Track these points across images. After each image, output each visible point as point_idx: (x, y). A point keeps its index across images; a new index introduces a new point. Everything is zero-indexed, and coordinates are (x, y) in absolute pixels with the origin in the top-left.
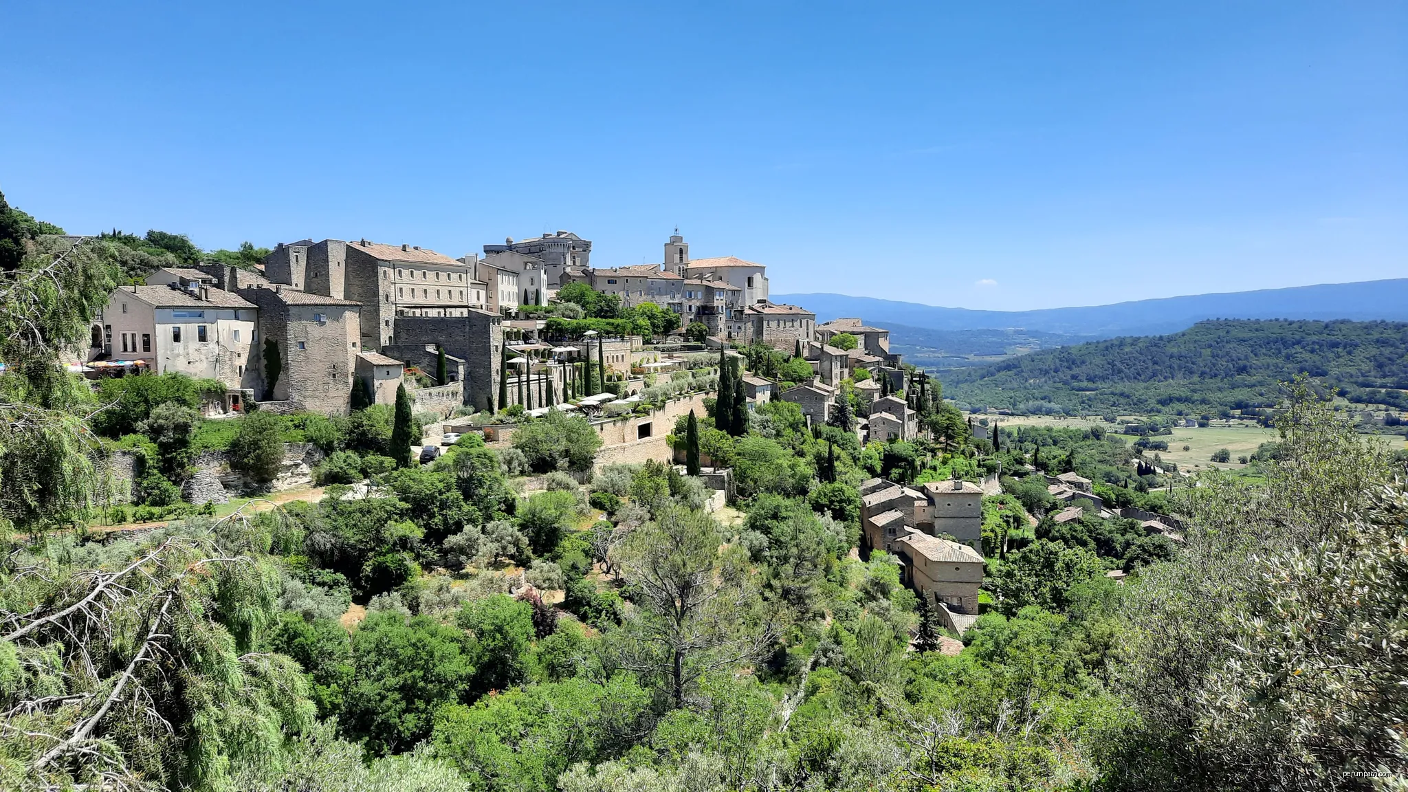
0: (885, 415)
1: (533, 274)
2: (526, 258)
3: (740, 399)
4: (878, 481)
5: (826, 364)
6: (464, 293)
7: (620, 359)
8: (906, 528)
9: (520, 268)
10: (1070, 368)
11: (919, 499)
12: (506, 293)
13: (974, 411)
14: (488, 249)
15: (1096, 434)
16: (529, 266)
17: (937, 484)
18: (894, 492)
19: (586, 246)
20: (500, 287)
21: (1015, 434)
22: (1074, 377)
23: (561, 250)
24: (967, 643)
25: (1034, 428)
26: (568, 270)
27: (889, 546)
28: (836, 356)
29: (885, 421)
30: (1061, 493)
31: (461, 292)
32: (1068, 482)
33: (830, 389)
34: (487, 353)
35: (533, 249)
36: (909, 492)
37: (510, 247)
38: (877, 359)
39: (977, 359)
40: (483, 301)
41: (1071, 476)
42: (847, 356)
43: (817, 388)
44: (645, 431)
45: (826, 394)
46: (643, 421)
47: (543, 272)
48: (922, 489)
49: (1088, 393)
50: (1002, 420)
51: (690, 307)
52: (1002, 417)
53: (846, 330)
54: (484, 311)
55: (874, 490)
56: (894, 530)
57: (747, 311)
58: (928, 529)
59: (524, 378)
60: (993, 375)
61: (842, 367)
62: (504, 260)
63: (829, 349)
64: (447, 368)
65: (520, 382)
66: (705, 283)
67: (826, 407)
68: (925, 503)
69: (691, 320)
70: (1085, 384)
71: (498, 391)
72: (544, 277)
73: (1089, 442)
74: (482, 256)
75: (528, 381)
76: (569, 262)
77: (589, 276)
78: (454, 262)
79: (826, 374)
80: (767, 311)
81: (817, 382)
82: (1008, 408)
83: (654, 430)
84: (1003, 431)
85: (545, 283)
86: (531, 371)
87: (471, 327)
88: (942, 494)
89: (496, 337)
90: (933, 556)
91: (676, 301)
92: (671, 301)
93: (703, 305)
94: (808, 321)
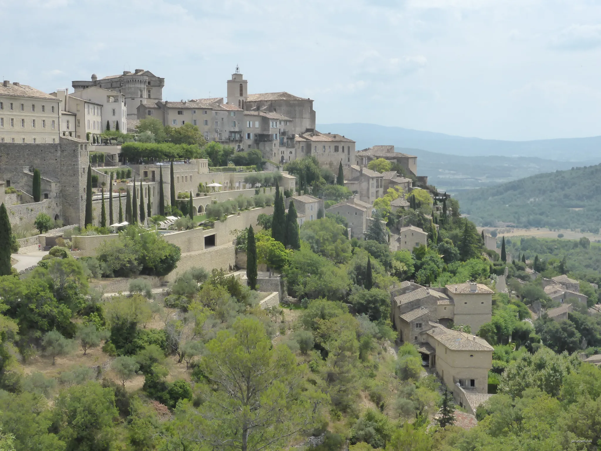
0: (413, 228)
1: (115, 106)
2: (110, 92)
3: (292, 215)
4: (408, 283)
5: (364, 185)
6: (56, 122)
7: (188, 179)
8: (430, 323)
9: (103, 101)
10: (562, 189)
11: (442, 299)
12: (91, 122)
13: (485, 225)
14: (77, 84)
15: (584, 243)
16: (112, 99)
17: (456, 286)
18: (421, 293)
19: (160, 82)
20: (87, 117)
21: (519, 244)
22: (566, 196)
23: (139, 85)
24: (479, 417)
25: (534, 239)
26: (145, 102)
27: (416, 338)
28: (373, 178)
29: (413, 233)
30: (555, 292)
31: (53, 121)
32: (560, 283)
33: (368, 206)
34: (75, 173)
35: (114, 85)
36: (433, 293)
37: (95, 83)
38: (407, 180)
39: (488, 181)
40: (72, 128)
41: (564, 278)
42: (382, 177)
43: (356, 204)
44: (210, 241)
45: (365, 210)
46: (209, 233)
47: (123, 104)
48: (445, 291)
49: (577, 209)
50: (508, 232)
51: (249, 135)
52: (508, 228)
53: (381, 155)
54: (73, 138)
55: (404, 291)
56: (421, 324)
57: (297, 138)
58: (448, 322)
59: (107, 195)
60: (501, 193)
61: (377, 187)
62: (92, 93)
63: (367, 172)
64: (42, 186)
65: (103, 199)
66: (262, 114)
67: (364, 221)
68: (447, 302)
69: (249, 146)
70: (575, 202)
71: (84, 207)
72: (124, 108)
73: (578, 250)
74: (72, 90)
75: (111, 198)
76: (145, 94)
77: (163, 107)
78: (48, 96)
79: (364, 192)
80: (314, 138)
81: (357, 200)
82: (514, 222)
83: (217, 240)
84: (509, 242)
85: (125, 114)
86: (114, 188)
87: (62, 151)
88: (460, 294)
89: (83, 162)
90: (453, 346)
91: (237, 129)
92: (232, 130)
93: (260, 133)
94: (349, 147)
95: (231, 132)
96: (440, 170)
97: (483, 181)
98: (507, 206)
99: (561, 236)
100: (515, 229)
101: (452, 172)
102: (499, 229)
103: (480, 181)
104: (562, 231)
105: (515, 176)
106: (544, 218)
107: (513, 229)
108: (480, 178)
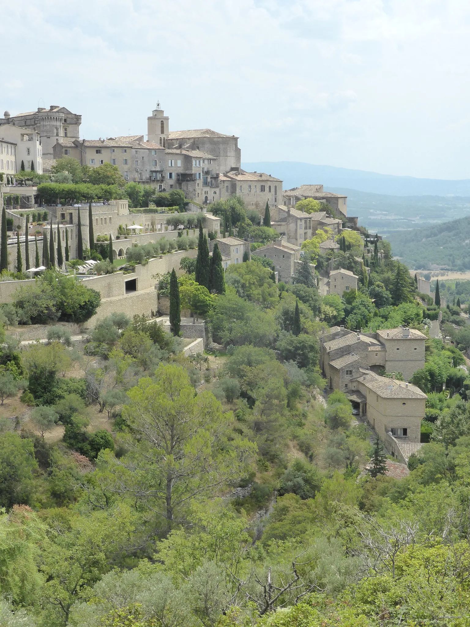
0: (343, 271)
1: (29, 144)
2: (23, 131)
3: (217, 258)
4: (338, 329)
5: (292, 226)
7: (108, 221)
8: (361, 370)
9: (18, 140)
11: (373, 344)
12: (4, 162)
13: (419, 268)
16: (26, 138)
17: (388, 331)
18: (351, 338)
19: (77, 120)
21: (454, 287)
23: (54, 123)
24: (411, 466)
26: (61, 141)
27: (346, 385)
28: (301, 219)
29: (343, 276)
33: (296, 248)
35: (28, 122)
36: (364, 338)
37: (8, 120)
38: (337, 221)
39: (421, 222)
42: (310, 218)
43: (284, 246)
44: (131, 286)
45: (292, 252)
46: (130, 277)
47: (38, 143)
48: (376, 336)
50: (443, 275)
51: (171, 174)
52: (442, 271)
53: (310, 195)
55: (334, 337)
56: (351, 371)
57: (222, 178)
58: (379, 369)
59: (23, 238)
60: (435, 235)
61: (306, 228)
62: (3, 131)
63: (294, 212)
65: (18, 243)
66: (184, 152)
67: (292, 264)
68: (378, 348)
69: (171, 186)
72: (39, 147)
75: (27, 242)
76: (62, 133)
77: (79, 146)
79: (292, 234)
80: (239, 178)
81: (284, 242)
82: (449, 265)
83: (139, 285)
84: (443, 285)
85: (41, 153)
86: (30, 231)
88: (392, 340)
90: (385, 394)
91: (158, 169)
92: (154, 169)
93: (182, 172)
94: (276, 187)
95: (152, 172)
96: (372, 211)
97: (417, 222)
98: (442, 248)
100: (450, 272)
101: (384, 212)
102: (433, 272)
103: (413, 222)
107: (448, 272)
108: (413, 219)
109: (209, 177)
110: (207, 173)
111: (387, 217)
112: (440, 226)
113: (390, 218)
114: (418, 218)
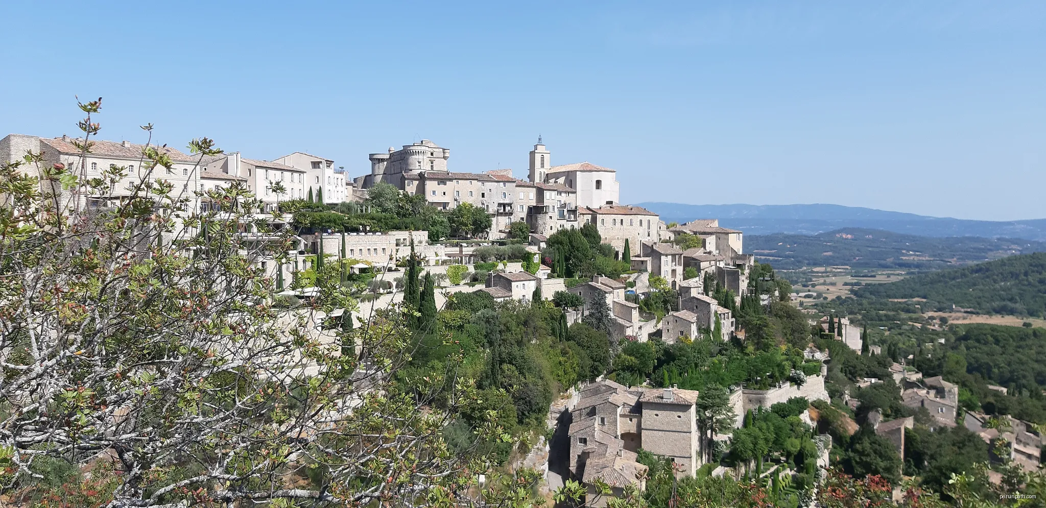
9: (308, 167)
19: (444, 154)
20: (262, 183)
27: (579, 457)
28: (666, 255)
42: (680, 254)
43: (603, 284)
51: (522, 206)
60: (966, 277)
63: (660, 247)
66: (538, 184)
69: (522, 219)
80: (603, 211)
88: (648, 403)
91: (507, 201)
92: (502, 202)
93: (535, 205)
94: (649, 221)
95: (500, 205)
96: (904, 251)
97: (953, 263)
98: (971, 290)
99: (1027, 325)
100: (974, 316)
101: (918, 253)
102: (953, 315)
103: (949, 263)
104: (1031, 320)
105: (992, 257)
106: (1010, 305)
107: (972, 316)
108: (950, 260)
109: (565, 210)
110: (564, 205)
111: (921, 258)
112: (971, 267)
113: (924, 259)
114: (955, 259)
